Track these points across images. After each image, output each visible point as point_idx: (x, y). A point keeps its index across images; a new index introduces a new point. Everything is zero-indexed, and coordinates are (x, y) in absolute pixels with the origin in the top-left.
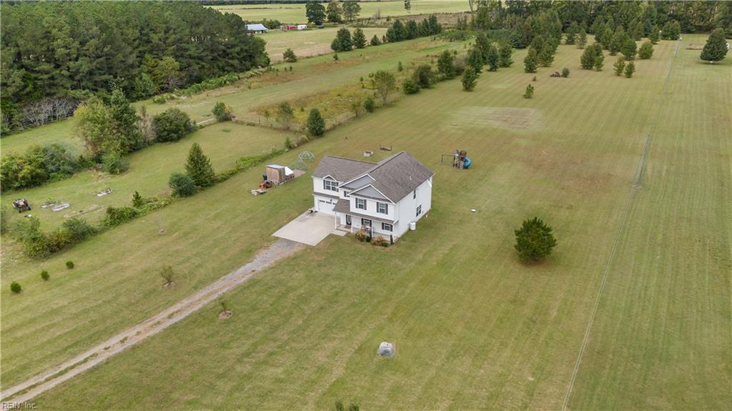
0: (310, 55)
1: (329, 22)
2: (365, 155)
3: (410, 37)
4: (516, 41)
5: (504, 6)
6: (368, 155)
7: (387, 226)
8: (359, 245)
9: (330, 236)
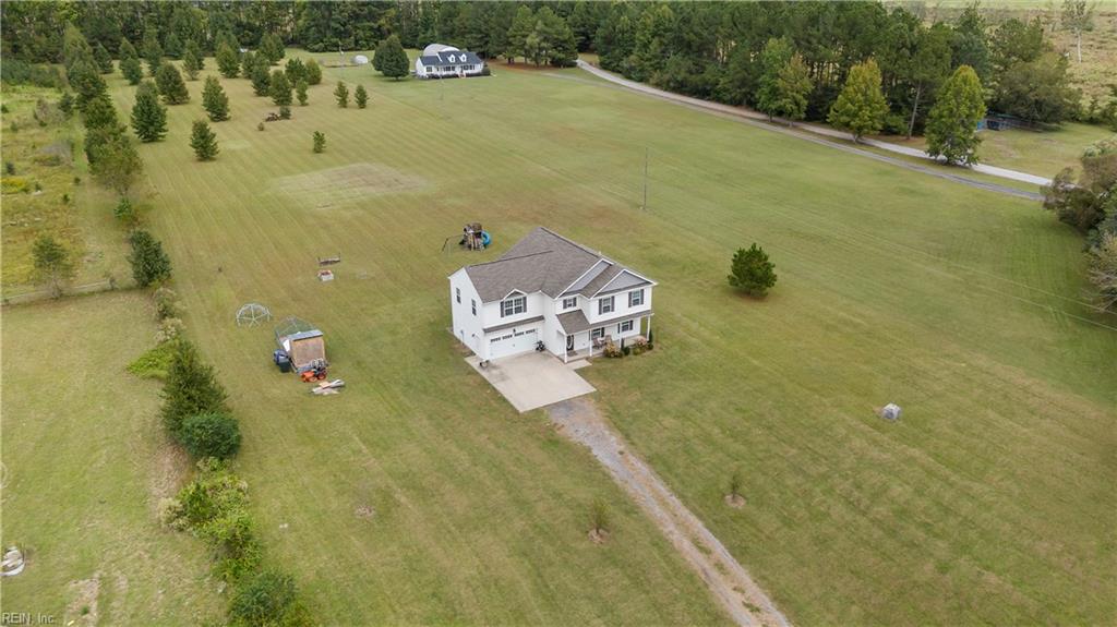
7: (625, 325)
8: (628, 363)
9: (581, 373)
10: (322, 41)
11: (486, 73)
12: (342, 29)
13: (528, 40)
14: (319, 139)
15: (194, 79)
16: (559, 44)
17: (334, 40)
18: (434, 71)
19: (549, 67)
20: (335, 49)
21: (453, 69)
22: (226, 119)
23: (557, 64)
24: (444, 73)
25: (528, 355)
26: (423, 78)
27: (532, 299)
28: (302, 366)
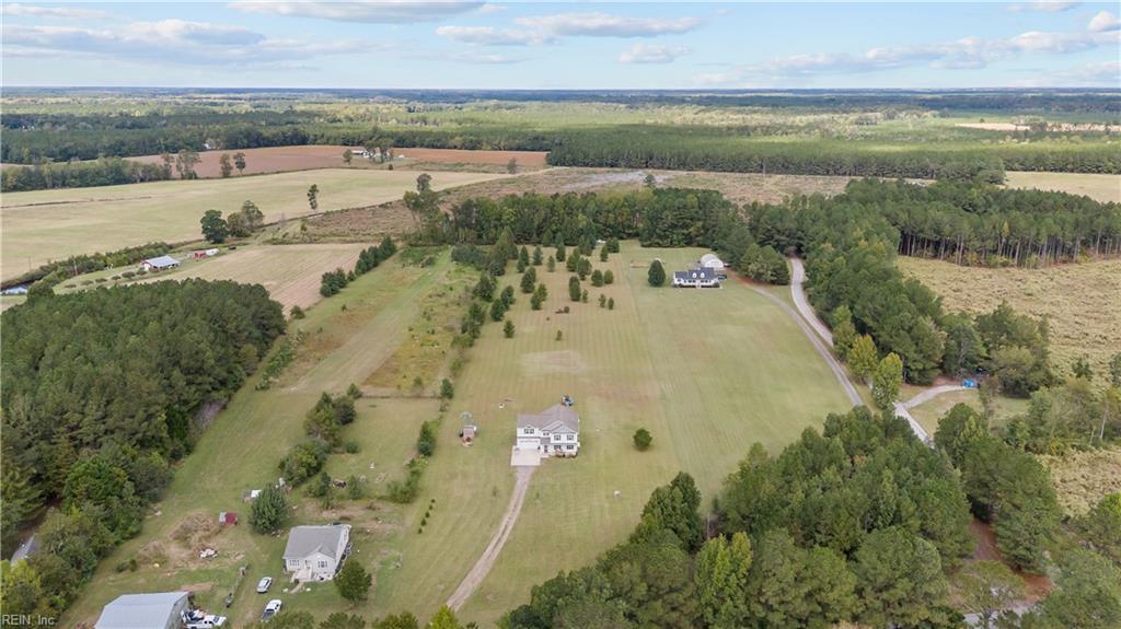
2: (500, 407)
7: (570, 447)
8: (560, 460)
9: (542, 459)
11: (716, 286)
13: (750, 267)
14: (560, 334)
17: (657, 240)
18: (682, 282)
19: (768, 283)
22: (539, 309)
24: (688, 284)
25: (533, 449)
26: (675, 286)
27: (536, 430)
28: (465, 437)
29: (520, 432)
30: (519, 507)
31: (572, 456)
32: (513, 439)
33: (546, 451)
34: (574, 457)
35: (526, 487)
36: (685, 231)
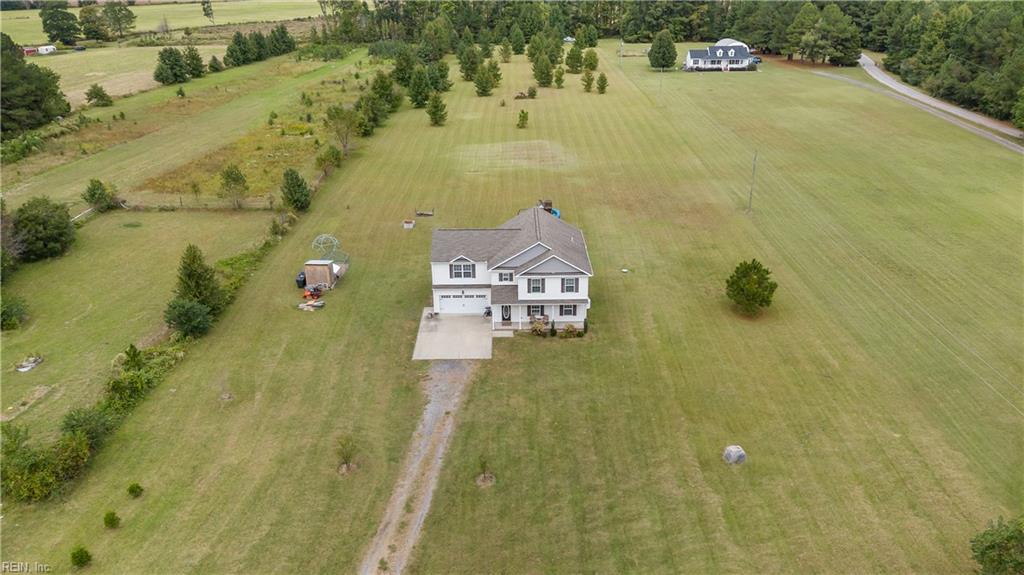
0: (128, 93)
1: (88, 38)
2: (406, 226)
3: (260, 58)
4: (426, 56)
5: (372, 8)
6: (411, 226)
7: (568, 309)
8: (546, 343)
9: (496, 341)
10: (636, 33)
11: (752, 68)
12: (655, 22)
13: (804, 38)
14: (524, 117)
15: (506, 62)
16: (841, 43)
18: (701, 64)
19: (827, 65)
20: (646, 40)
21: (719, 62)
22: (489, 95)
23: (835, 62)
24: (709, 66)
25: (473, 316)
26: (692, 70)
27: (481, 269)
28: (310, 286)
29: (440, 274)
30: (423, 509)
31: (571, 333)
32: (424, 294)
33: (506, 320)
34: (580, 335)
35: (449, 428)
36: (684, 19)
